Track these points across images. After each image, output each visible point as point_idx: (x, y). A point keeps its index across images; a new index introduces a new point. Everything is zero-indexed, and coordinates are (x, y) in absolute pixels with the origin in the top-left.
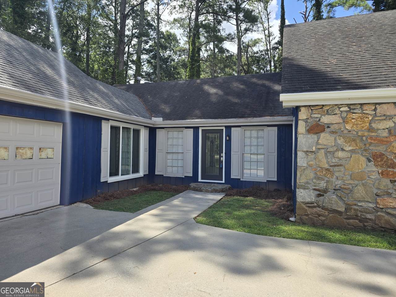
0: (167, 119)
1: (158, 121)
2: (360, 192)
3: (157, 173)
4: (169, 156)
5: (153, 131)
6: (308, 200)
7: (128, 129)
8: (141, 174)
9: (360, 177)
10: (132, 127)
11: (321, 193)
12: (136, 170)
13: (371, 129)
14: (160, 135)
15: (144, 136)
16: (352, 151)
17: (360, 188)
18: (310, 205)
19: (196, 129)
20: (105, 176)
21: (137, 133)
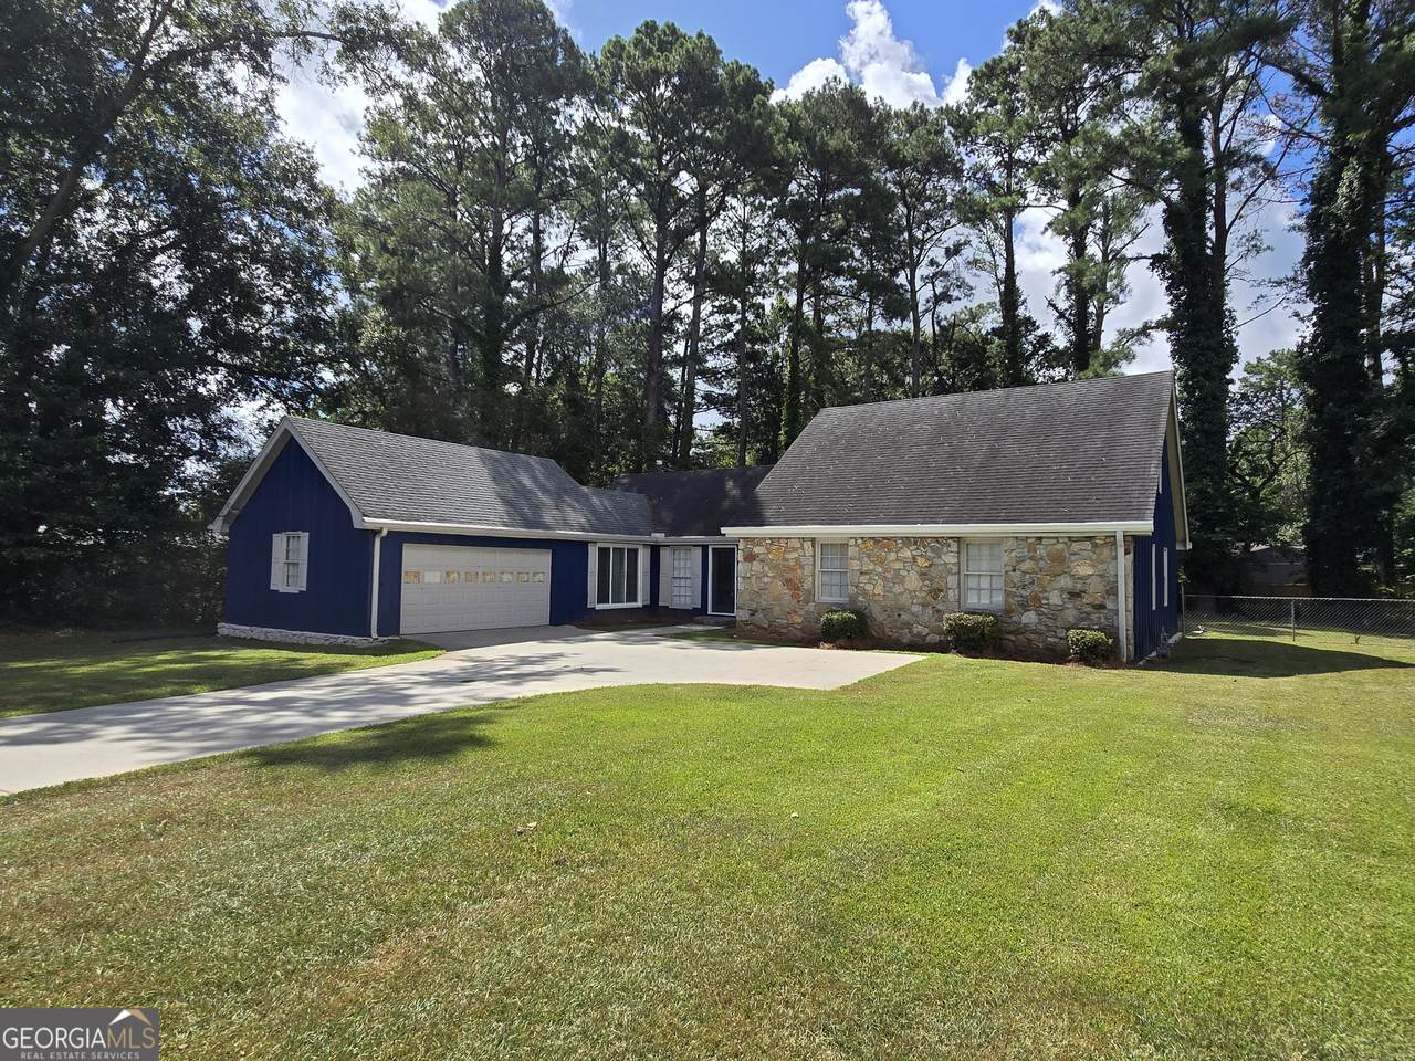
0: (670, 536)
1: (660, 537)
2: (777, 611)
3: (660, 604)
4: (676, 583)
5: (655, 550)
6: (744, 619)
7: (622, 550)
8: (639, 604)
9: (778, 598)
10: (626, 546)
11: (753, 613)
12: (632, 597)
13: (785, 559)
14: (665, 555)
15: (643, 559)
16: (774, 577)
17: (777, 608)
18: (746, 623)
19: (705, 548)
20: (592, 601)
21: (633, 553)
